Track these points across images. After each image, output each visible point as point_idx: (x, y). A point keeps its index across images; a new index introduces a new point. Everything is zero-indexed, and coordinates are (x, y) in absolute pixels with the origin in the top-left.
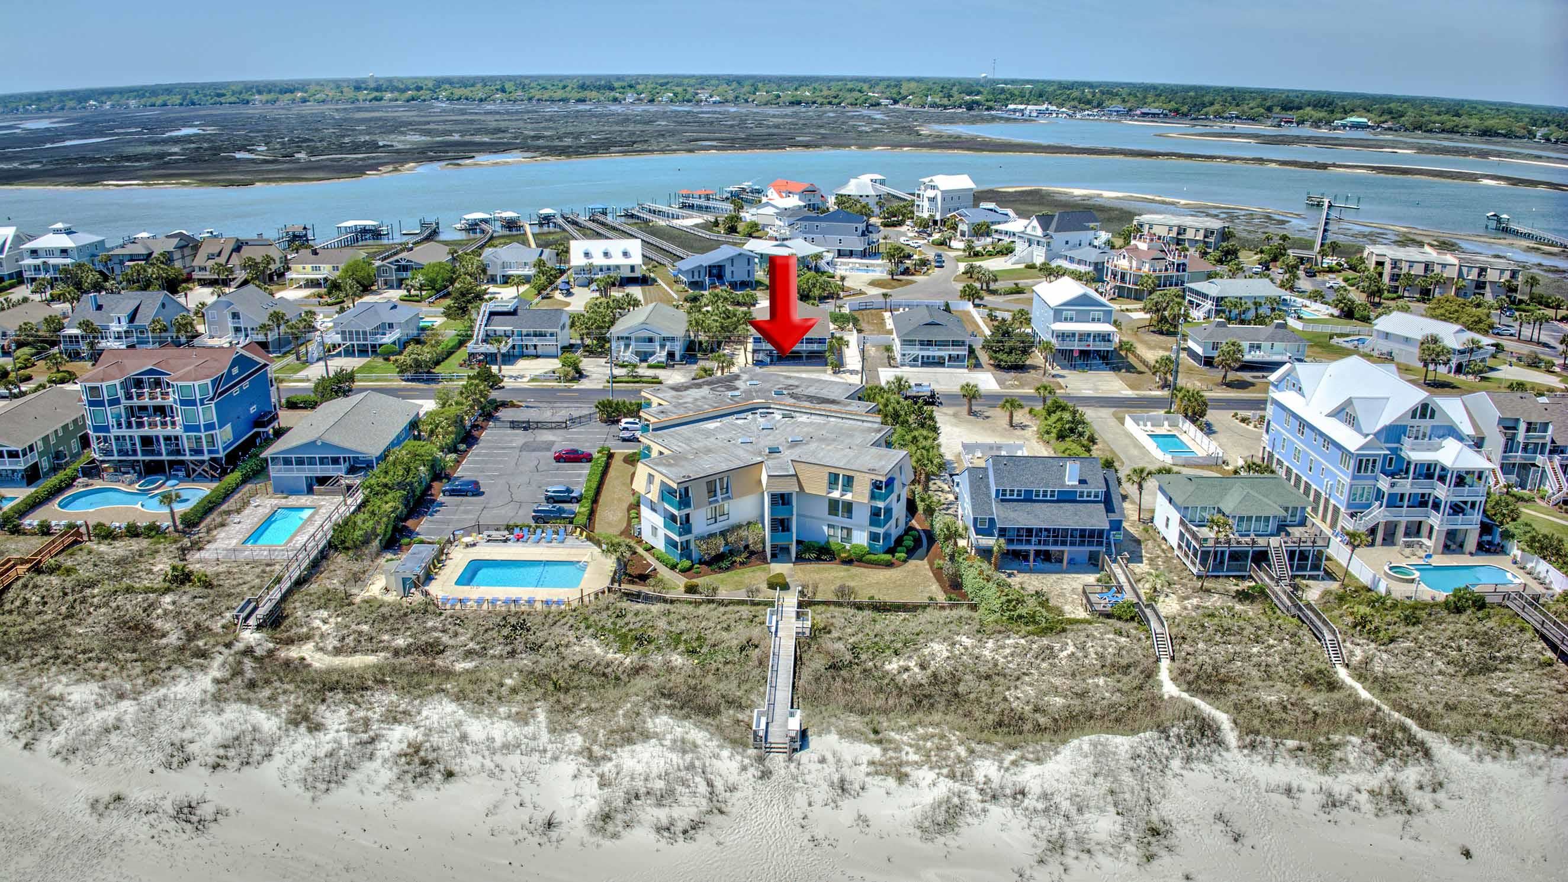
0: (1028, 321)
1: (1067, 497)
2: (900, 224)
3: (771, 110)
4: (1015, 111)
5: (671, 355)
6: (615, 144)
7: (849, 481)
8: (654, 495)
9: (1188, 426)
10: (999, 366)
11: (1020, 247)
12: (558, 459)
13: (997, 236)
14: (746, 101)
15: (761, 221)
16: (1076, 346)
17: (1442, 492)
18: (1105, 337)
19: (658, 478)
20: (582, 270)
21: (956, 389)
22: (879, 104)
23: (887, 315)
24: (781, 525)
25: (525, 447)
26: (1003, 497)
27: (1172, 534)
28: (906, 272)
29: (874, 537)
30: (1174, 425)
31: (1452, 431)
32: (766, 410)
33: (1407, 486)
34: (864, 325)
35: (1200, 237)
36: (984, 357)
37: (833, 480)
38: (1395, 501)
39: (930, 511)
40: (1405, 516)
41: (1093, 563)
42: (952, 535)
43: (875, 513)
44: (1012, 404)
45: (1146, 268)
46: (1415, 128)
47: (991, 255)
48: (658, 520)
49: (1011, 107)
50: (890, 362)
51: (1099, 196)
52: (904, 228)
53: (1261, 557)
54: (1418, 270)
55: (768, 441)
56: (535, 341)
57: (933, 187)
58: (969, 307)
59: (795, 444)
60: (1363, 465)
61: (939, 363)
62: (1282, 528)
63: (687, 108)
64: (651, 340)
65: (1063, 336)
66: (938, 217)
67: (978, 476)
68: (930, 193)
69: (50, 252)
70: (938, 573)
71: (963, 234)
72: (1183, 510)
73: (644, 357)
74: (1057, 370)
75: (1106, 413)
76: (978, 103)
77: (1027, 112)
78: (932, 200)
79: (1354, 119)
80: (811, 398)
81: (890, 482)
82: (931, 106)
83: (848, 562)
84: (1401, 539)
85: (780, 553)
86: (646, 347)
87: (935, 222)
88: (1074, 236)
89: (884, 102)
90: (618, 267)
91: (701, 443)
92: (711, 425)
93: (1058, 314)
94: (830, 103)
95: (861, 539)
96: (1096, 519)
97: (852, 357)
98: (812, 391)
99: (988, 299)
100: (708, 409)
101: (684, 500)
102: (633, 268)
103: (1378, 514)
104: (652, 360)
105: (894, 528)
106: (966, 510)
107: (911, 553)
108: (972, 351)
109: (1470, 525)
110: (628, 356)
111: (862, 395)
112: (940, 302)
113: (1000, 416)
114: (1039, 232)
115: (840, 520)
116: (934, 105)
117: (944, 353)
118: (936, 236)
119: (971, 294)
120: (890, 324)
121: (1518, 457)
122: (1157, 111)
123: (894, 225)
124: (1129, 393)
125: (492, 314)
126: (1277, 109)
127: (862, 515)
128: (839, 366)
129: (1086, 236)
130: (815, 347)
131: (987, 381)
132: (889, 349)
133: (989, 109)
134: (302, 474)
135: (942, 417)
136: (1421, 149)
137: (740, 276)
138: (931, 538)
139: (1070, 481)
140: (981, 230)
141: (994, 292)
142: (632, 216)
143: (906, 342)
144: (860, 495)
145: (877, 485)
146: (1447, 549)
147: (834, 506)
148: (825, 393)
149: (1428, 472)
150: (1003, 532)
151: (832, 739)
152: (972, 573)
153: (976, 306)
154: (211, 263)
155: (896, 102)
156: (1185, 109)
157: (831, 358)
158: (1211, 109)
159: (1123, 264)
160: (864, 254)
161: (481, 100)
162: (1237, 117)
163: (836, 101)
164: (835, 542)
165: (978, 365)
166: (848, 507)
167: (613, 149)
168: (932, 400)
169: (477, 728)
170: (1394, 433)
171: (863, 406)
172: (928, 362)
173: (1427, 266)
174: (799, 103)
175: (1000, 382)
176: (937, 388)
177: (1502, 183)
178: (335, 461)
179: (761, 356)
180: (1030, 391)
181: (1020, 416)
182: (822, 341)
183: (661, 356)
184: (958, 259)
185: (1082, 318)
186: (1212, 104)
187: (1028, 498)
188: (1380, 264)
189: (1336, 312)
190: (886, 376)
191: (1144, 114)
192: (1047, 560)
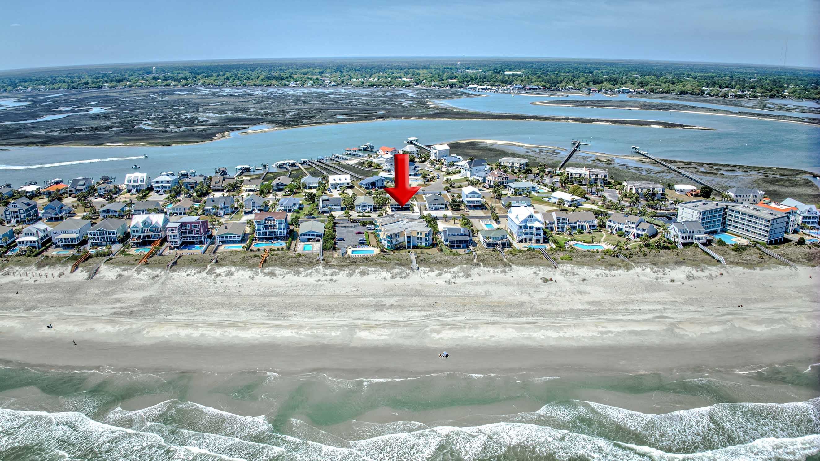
0: (461, 197)
1: (462, 235)
2: (425, 161)
3: (361, 91)
4: (472, 88)
5: (371, 210)
6: (302, 119)
7: (421, 233)
8: (385, 237)
9: (494, 222)
10: (453, 209)
11: (463, 171)
12: (357, 234)
13: (456, 167)
14: (347, 84)
15: (379, 163)
16: (472, 204)
17: (534, 232)
18: (479, 202)
19: (386, 234)
20: (332, 185)
21: (442, 216)
22: (410, 86)
23: (424, 196)
24: (409, 242)
25: (347, 232)
26: (450, 235)
27: (482, 241)
28: (428, 181)
29: (426, 244)
30: (491, 222)
31: (537, 220)
32: (402, 221)
33: (528, 231)
34: (418, 199)
35: (518, 166)
36: (449, 207)
37: (418, 233)
38: (526, 234)
39: (436, 240)
40: (528, 237)
41: (467, 247)
42: (441, 242)
43: (426, 239)
44: (455, 219)
45: (497, 179)
46: (651, 92)
47: (454, 173)
48: (386, 242)
49: (470, 86)
50: (426, 210)
51: (496, 143)
52: (426, 163)
53: (497, 244)
54: (578, 176)
55: (404, 227)
56: (335, 207)
57: (435, 149)
58: (446, 192)
59: (410, 227)
60: (520, 227)
61: (438, 209)
62: (502, 239)
63: (320, 90)
64: (365, 206)
65: (469, 202)
66: (437, 159)
67: (445, 232)
68: (435, 151)
69: (163, 182)
70: (438, 249)
71: (446, 165)
72: (484, 236)
73: (364, 210)
74: (468, 210)
75: (477, 220)
76: (455, 84)
77: (477, 90)
78: (435, 153)
79: (624, 88)
80: (411, 219)
81: (429, 233)
82: (434, 86)
83: (421, 248)
84: (528, 241)
85: (409, 247)
86: (364, 208)
87: (436, 161)
88: (479, 168)
89: (412, 84)
90: (344, 184)
91: (392, 228)
92: (392, 224)
93: (467, 196)
94: (387, 85)
95: (424, 244)
96: (467, 238)
97: (416, 209)
98: (411, 217)
99: (452, 189)
100: (390, 222)
101: (391, 238)
102: (348, 184)
103: (523, 237)
104: (366, 211)
105: (430, 242)
106: (443, 239)
107: (433, 247)
108: (446, 206)
109: (541, 238)
110: (360, 210)
111: (422, 217)
112: (438, 191)
113: (452, 221)
114: (468, 167)
115: (420, 241)
116: (435, 86)
117: (439, 207)
118: (437, 166)
119: (447, 189)
120: (425, 199)
121: (561, 225)
122: (536, 87)
123: (423, 162)
124: (484, 215)
125: (323, 200)
126: (591, 84)
127: (424, 240)
128: (413, 211)
129: (482, 167)
130: (407, 206)
131: (449, 213)
132: (425, 206)
133: (461, 87)
134: (306, 238)
135: (439, 222)
136: (644, 106)
137: (380, 185)
138: (437, 244)
139: (462, 232)
140: (451, 165)
141: (453, 187)
142: (331, 159)
143: (430, 204)
144: (423, 236)
145: (426, 234)
146: (537, 242)
147: (418, 238)
148: (414, 217)
149: (532, 228)
150: (450, 242)
151: (423, 268)
152: (444, 248)
153: (448, 192)
154: (217, 185)
155: (417, 84)
156: (548, 86)
157: (411, 209)
158: (560, 85)
159: (490, 178)
160: (414, 175)
161: (220, 85)
162: (572, 89)
163: (390, 84)
164: (419, 245)
165: (448, 209)
166: (421, 238)
167: (304, 122)
168: (437, 218)
169: (369, 269)
170: (525, 221)
171: (422, 220)
172: (435, 209)
173: (580, 175)
174: (373, 86)
175: (453, 214)
176: (438, 216)
177: (660, 127)
178: (314, 235)
179: (393, 209)
180: (459, 215)
181: (457, 221)
182: (409, 205)
183: (368, 210)
184: (444, 176)
185: (473, 197)
186: (561, 82)
187: (454, 235)
188: (568, 174)
189: (550, 190)
190: (425, 213)
191: (530, 89)
192: (459, 247)
